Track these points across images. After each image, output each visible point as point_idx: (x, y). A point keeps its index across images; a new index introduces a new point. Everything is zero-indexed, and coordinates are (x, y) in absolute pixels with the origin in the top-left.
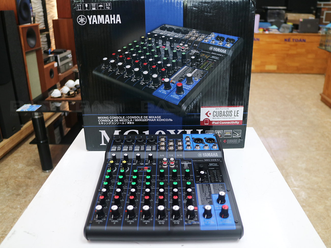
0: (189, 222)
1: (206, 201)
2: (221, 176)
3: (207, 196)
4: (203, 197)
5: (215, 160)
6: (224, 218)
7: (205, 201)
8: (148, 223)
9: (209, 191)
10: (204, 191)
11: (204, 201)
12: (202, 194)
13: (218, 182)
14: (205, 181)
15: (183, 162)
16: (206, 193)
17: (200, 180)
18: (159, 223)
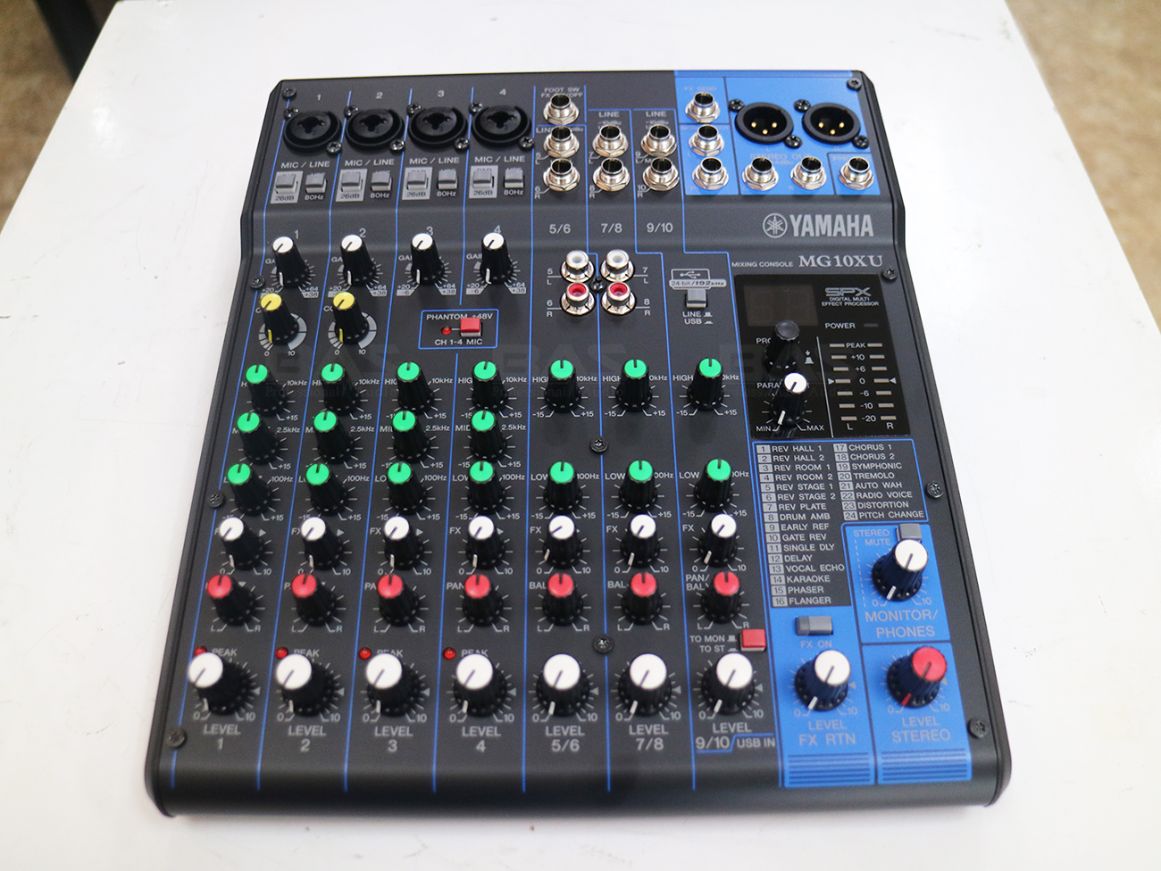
0: (720, 736)
1: (810, 574)
2: (894, 380)
3: (816, 537)
4: (797, 548)
5: (856, 261)
6: (909, 705)
7: (806, 574)
8: (488, 741)
9: (828, 501)
10: (802, 497)
11: (802, 578)
12: (792, 522)
13: (878, 429)
14: (804, 425)
15: (677, 276)
16: (815, 511)
17: (780, 421)
18: (554, 743)
